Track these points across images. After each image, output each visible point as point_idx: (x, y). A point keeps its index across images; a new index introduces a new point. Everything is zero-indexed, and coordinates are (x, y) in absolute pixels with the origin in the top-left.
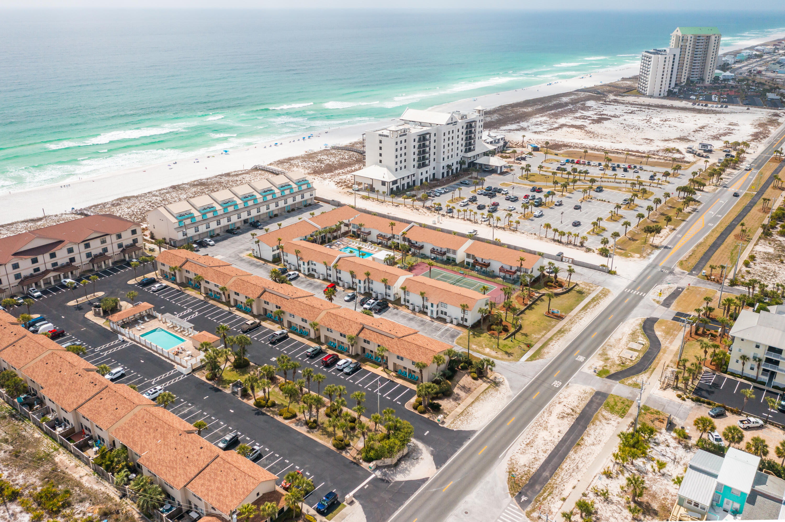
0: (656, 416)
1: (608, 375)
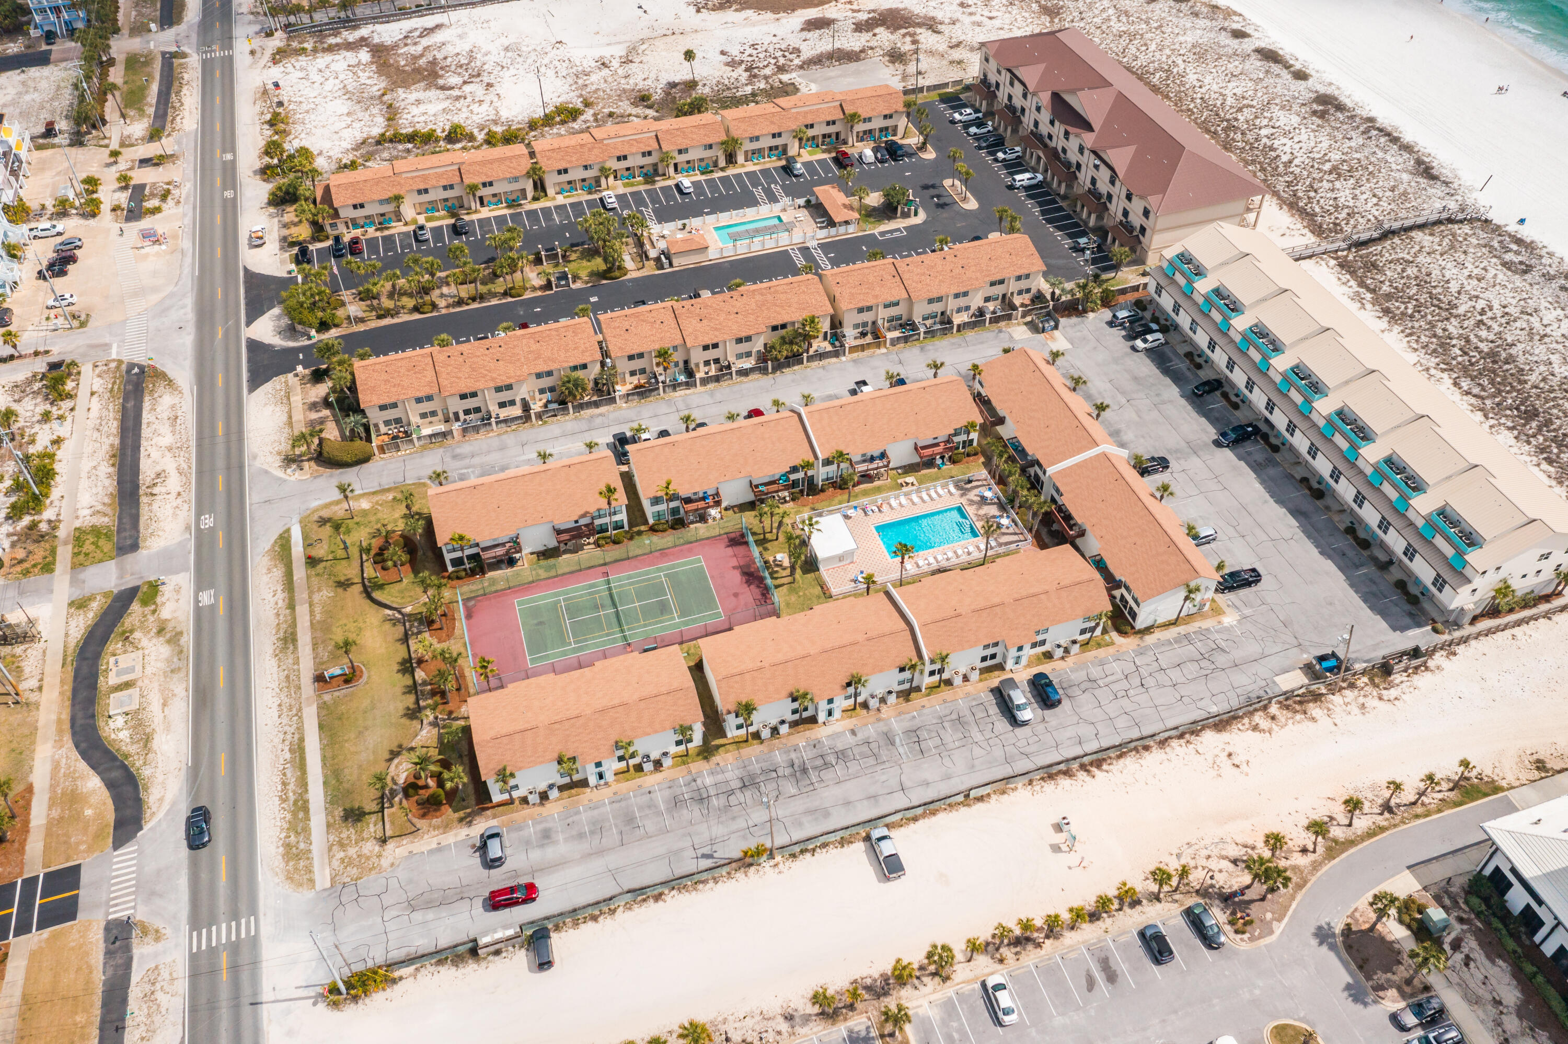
0: (26, 565)
1: (139, 594)
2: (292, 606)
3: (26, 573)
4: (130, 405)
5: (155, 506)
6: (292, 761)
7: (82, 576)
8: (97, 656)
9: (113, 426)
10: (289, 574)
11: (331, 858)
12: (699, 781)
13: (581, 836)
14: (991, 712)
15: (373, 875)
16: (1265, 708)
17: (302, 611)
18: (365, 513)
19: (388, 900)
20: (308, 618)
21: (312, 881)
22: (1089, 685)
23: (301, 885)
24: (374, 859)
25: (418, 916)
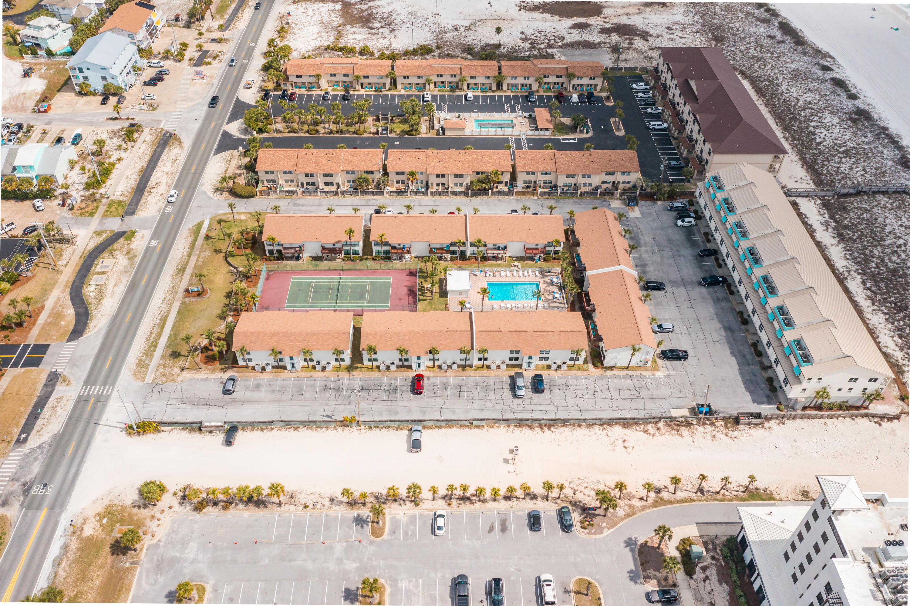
0: (83, 211)
1: (126, 235)
2: (189, 256)
3: (82, 214)
4: (158, 150)
5: (149, 198)
6: (159, 324)
7: (104, 221)
8: (96, 257)
9: (147, 158)
10: (195, 241)
11: (157, 370)
12: (341, 381)
13: (273, 391)
14: (505, 387)
15: (172, 383)
16: (656, 422)
17: (193, 259)
18: (241, 221)
19: (173, 396)
20: (194, 262)
21: (144, 378)
22: (565, 387)
23: (139, 379)
24: (175, 377)
25: (183, 406)
